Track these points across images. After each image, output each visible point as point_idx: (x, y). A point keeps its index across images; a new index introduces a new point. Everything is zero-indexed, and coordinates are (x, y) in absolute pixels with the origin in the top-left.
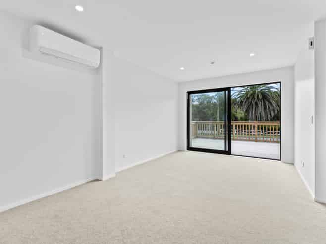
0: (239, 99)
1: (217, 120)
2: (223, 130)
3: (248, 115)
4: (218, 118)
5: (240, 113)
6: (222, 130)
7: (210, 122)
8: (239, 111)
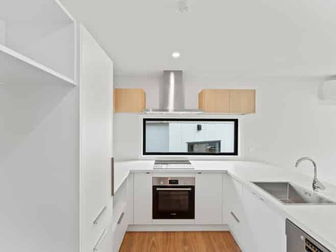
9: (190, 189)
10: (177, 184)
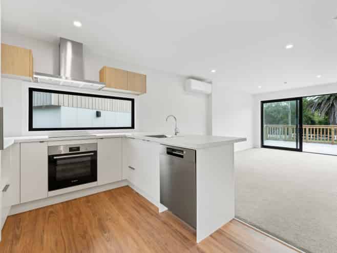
0: (317, 100)
1: (288, 124)
2: (295, 134)
3: (329, 118)
4: (290, 122)
5: (318, 116)
6: (293, 135)
7: (281, 126)
8: (316, 114)
9: (92, 154)
10: (79, 150)
